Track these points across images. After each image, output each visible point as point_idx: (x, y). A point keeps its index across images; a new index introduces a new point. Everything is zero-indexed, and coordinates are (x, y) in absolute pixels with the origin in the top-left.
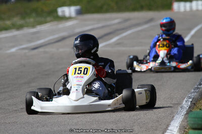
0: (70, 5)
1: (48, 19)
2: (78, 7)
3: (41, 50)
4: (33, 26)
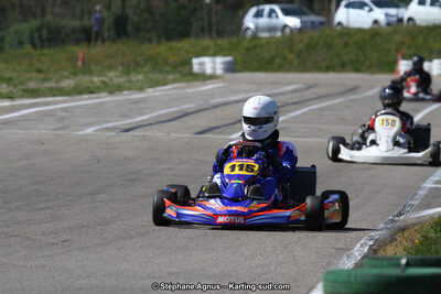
0: (214, 55)
1: (171, 77)
2: (229, 59)
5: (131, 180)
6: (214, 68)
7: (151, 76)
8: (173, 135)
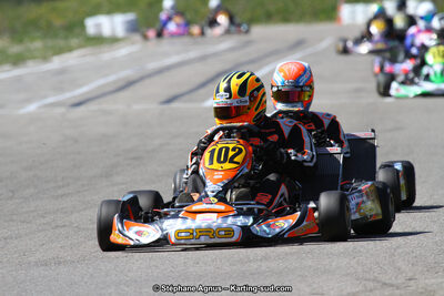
2: (130, 16)
3: (92, 107)
4: (45, 58)
5: (135, 158)
6: (113, 29)
7: (50, 43)
8: (136, 107)
